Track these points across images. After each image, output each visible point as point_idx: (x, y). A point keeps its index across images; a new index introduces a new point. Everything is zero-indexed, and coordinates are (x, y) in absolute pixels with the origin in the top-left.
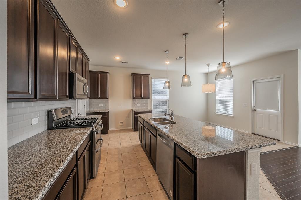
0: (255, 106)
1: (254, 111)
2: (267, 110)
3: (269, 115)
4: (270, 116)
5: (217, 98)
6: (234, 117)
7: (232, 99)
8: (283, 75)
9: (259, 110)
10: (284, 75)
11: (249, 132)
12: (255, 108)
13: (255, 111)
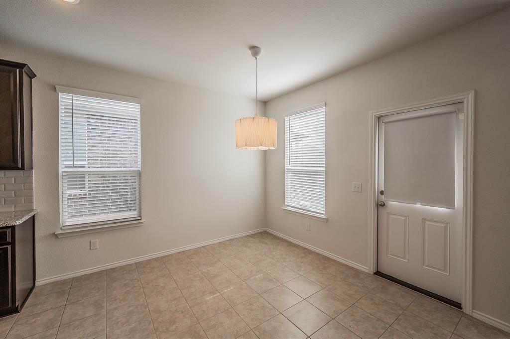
0: (382, 193)
1: (380, 205)
2: (418, 206)
3: (424, 220)
4: (428, 223)
5: (287, 166)
6: (327, 220)
7: (322, 169)
8: (473, 92)
9: (393, 204)
10: (476, 93)
11: (368, 268)
12: (383, 198)
13: (384, 204)
